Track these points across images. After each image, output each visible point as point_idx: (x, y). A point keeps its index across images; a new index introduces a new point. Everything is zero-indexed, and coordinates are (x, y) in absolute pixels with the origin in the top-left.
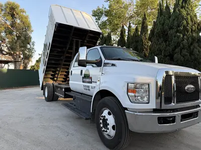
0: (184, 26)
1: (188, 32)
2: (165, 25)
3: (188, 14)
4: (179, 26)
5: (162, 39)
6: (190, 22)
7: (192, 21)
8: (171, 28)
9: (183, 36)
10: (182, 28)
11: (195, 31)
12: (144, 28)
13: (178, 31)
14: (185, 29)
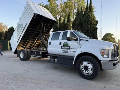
0: (91, 22)
1: (92, 25)
2: (81, 20)
3: (92, 16)
4: (88, 22)
5: (80, 27)
6: (93, 20)
7: (94, 20)
8: (84, 22)
9: (90, 27)
10: (90, 23)
11: (95, 25)
12: (69, 20)
13: (88, 24)
14: (91, 23)
